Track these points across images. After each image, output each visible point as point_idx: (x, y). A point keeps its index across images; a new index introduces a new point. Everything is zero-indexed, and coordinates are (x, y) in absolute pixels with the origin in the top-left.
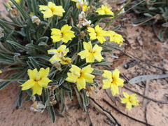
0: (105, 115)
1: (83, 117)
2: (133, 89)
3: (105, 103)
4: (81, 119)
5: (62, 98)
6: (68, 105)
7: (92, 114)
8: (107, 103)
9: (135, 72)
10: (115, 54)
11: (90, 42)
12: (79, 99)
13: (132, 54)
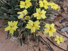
0: (47, 45)
1: (36, 45)
2: (63, 34)
3: (48, 40)
4: (35, 46)
5: (27, 35)
6: (29, 39)
7: (41, 44)
8: (49, 40)
9: (66, 25)
10: (55, 15)
11: (40, 8)
12: (35, 37)
13: (65, 15)
